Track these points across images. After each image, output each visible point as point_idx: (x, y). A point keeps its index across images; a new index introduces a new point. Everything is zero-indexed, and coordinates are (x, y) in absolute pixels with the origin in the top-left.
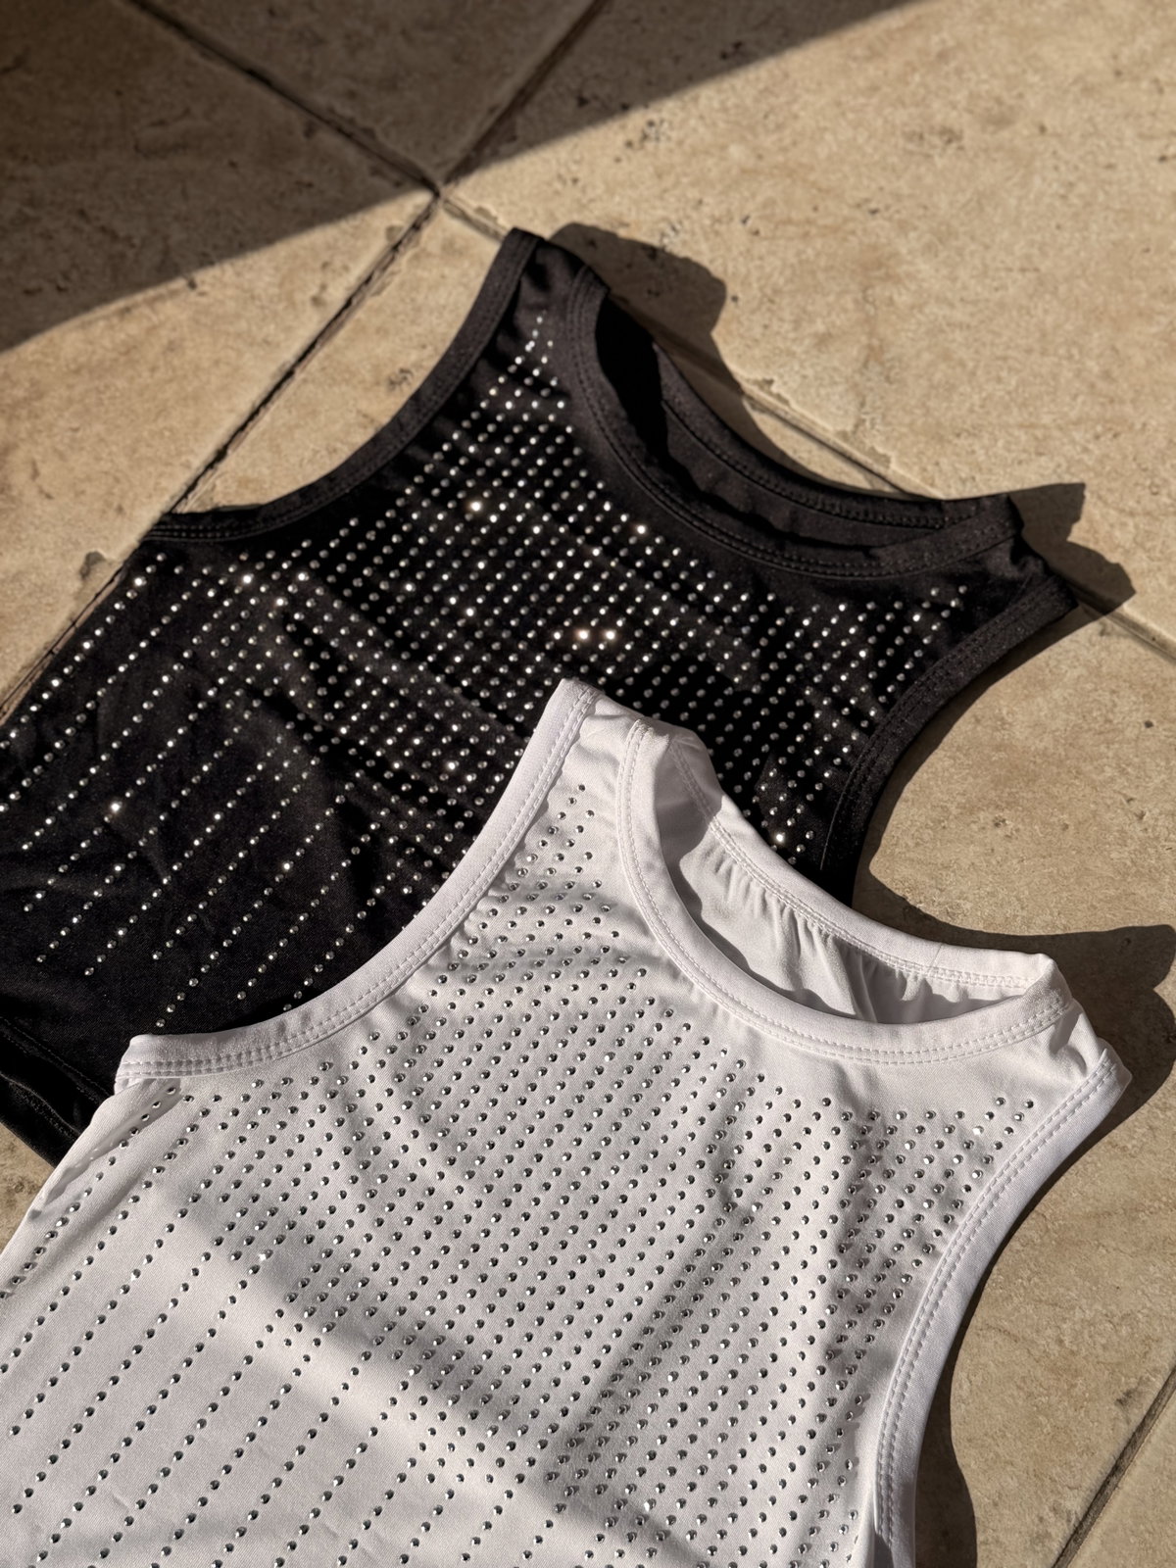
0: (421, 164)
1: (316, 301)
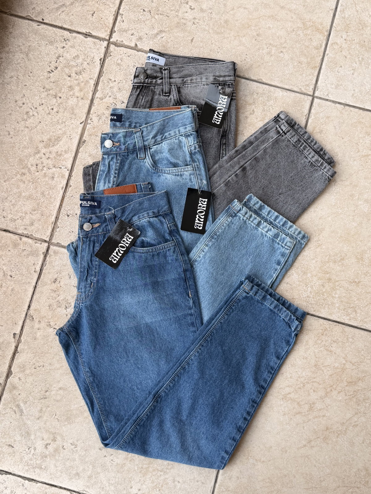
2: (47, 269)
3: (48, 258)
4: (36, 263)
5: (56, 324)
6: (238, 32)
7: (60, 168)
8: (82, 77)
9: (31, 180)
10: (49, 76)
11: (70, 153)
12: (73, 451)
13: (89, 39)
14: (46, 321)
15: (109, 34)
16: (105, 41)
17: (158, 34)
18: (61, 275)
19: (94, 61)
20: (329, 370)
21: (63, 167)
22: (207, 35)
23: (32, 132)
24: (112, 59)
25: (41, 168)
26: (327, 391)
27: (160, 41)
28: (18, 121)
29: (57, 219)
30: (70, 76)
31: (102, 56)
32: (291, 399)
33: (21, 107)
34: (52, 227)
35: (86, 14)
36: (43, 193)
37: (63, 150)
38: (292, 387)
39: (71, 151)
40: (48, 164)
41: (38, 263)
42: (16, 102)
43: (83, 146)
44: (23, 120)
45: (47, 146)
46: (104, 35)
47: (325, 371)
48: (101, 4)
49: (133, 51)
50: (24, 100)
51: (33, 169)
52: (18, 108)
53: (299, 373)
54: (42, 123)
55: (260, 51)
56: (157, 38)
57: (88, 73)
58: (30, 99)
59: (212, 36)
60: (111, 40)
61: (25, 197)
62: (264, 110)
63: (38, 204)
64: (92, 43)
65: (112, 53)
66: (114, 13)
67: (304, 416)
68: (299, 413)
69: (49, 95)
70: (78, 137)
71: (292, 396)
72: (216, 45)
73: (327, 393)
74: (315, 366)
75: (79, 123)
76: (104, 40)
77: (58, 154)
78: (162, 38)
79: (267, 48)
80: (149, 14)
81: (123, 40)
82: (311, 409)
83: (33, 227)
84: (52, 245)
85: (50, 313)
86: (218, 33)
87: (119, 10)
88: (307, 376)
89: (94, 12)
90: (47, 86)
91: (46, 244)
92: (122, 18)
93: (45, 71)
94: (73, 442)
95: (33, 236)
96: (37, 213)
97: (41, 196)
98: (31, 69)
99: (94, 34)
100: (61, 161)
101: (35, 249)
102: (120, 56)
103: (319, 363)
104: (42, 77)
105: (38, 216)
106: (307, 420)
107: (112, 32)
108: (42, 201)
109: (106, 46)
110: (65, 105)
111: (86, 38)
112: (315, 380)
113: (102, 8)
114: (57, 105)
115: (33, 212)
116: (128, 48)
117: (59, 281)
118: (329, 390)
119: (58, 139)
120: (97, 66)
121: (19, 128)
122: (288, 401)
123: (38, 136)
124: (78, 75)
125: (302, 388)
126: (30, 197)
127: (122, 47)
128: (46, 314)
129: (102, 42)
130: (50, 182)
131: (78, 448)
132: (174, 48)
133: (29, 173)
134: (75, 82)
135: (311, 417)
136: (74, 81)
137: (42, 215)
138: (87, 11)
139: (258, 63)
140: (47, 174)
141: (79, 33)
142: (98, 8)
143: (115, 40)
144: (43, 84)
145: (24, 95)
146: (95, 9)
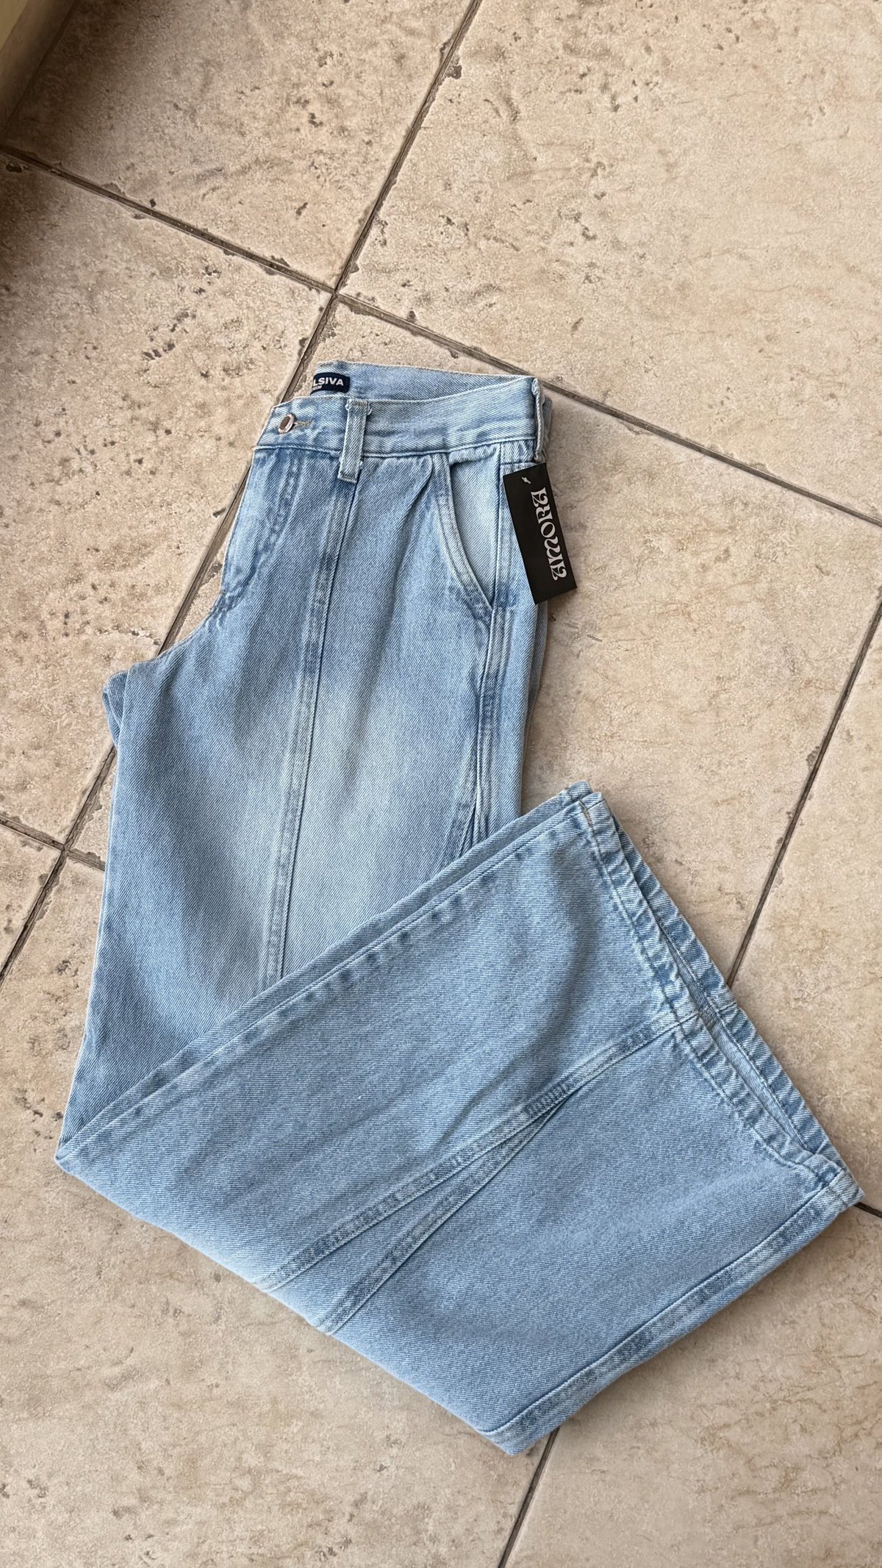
0: (51, 834)
1: (7, 930)
2: (44, 927)
3: (52, 896)
4: (15, 905)
5: (43, 1100)
6: (711, 323)
7: (134, 633)
8: (242, 382)
9: (43, 657)
10: (144, 367)
11: (170, 593)
12: (33, 1506)
13: (278, 278)
14: (16, 1085)
15: (338, 272)
16: (323, 292)
17: (478, 293)
18: (82, 953)
19: (282, 344)
20: (858, 1369)
21: (141, 633)
22: (621, 316)
23: (68, 518)
24: (337, 345)
25: (78, 626)
26: (844, 1435)
27: (483, 315)
28: (35, 481)
29: (99, 781)
30: (205, 376)
31: (309, 332)
32: (730, 1446)
33: (49, 442)
34: (82, 805)
35: (278, 207)
36: (70, 701)
37: (152, 582)
38: (736, 1406)
39: (173, 591)
40: (99, 617)
41: (20, 907)
42: (36, 425)
43: (212, 580)
44: (48, 481)
45: (107, 565)
46: (324, 272)
47: (845, 1372)
48: (327, 184)
49: (401, 330)
50: (62, 424)
51: (55, 624)
52: (40, 445)
53: (765, 1368)
54: (102, 497)
55: (771, 385)
56: (475, 303)
57: (261, 374)
58: (80, 423)
59: (636, 322)
60: (342, 291)
61: (15, 703)
62: (757, 555)
63: (51, 731)
64: (283, 292)
65: (338, 327)
66: (361, 215)
67: (762, 1503)
68: (748, 1492)
69: (137, 419)
70: (200, 554)
71: (734, 1434)
72: (644, 350)
73: (841, 1442)
74: (818, 1351)
75: (212, 512)
76: (320, 286)
77: (136, 594)
78: (491, 306)
79: (792, 379)
80: (462, 234)
81: (377, 297)
82: (786, 1483)
83: (24, 797)
84: (71, 858)
85: (31, 1064)
86: (655, 317)
87: (378, 210)
88: (788, 1378)
89: (306, 204)
90: (135, 395)
91: (55, 854)
92: (382, 232)
93: (136, 351)
94: (37, 1478)
95: (19, 822)
96: (44, 756)
97: (65, 706)
98: (97, 339)
99: (294, 266)
100: (141, 615)
101: (20, 863)
102: (361, 340)
103: (828, 1342)
104: (124, 367)
105: (45, 765)
106: (768, 1520)
107: (348, 268)
108: (64, 724)
109: (325, 307)
110: (179, 455)
111: (271, 273)
112: (810, 1395)
113: (329, 195)
114: (157, 454)
115: (32, 752)
116: (386, 321)
117: (74, 968)
118: (849, 1432)
119: (142, 549)
120: (288, 358)
121: (32, 501)
122: (719, 1450)
123: (84, 534)
124: (229, 375)
125: (767, 1415)
126: (29, 707)
127: (369, 314)
128: (16, 1066)
129: (314, 291)
130: (95, 671)
131: (50, 1500)
132: (520, 339)
133: (41, 635)
134: (218, 394)
135: (781, 1510)
136: (216, 390)
137: (58, 765)
138: (286, 198)
139: (758, 417)
140: (92, 646)
141: (251, 256)
142: (316, 195)
143: (353, 293)
144: (125, 387)
145: (64, 410)
146: (308, 197)
